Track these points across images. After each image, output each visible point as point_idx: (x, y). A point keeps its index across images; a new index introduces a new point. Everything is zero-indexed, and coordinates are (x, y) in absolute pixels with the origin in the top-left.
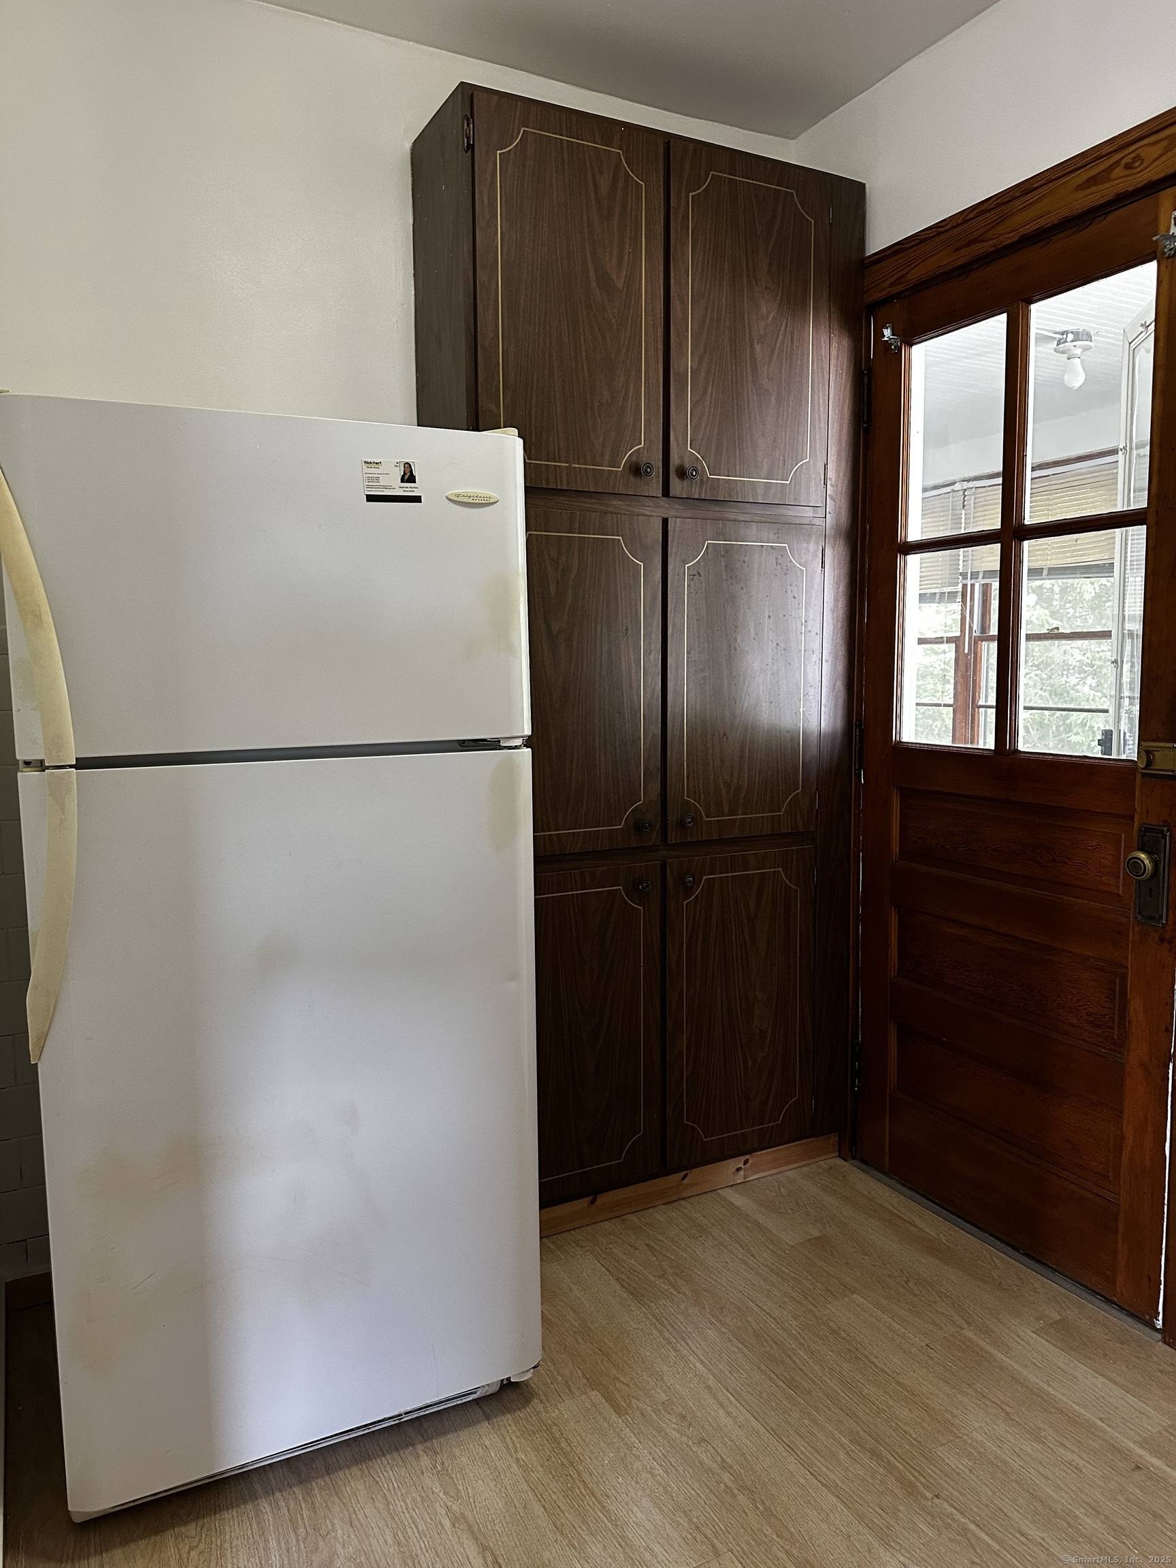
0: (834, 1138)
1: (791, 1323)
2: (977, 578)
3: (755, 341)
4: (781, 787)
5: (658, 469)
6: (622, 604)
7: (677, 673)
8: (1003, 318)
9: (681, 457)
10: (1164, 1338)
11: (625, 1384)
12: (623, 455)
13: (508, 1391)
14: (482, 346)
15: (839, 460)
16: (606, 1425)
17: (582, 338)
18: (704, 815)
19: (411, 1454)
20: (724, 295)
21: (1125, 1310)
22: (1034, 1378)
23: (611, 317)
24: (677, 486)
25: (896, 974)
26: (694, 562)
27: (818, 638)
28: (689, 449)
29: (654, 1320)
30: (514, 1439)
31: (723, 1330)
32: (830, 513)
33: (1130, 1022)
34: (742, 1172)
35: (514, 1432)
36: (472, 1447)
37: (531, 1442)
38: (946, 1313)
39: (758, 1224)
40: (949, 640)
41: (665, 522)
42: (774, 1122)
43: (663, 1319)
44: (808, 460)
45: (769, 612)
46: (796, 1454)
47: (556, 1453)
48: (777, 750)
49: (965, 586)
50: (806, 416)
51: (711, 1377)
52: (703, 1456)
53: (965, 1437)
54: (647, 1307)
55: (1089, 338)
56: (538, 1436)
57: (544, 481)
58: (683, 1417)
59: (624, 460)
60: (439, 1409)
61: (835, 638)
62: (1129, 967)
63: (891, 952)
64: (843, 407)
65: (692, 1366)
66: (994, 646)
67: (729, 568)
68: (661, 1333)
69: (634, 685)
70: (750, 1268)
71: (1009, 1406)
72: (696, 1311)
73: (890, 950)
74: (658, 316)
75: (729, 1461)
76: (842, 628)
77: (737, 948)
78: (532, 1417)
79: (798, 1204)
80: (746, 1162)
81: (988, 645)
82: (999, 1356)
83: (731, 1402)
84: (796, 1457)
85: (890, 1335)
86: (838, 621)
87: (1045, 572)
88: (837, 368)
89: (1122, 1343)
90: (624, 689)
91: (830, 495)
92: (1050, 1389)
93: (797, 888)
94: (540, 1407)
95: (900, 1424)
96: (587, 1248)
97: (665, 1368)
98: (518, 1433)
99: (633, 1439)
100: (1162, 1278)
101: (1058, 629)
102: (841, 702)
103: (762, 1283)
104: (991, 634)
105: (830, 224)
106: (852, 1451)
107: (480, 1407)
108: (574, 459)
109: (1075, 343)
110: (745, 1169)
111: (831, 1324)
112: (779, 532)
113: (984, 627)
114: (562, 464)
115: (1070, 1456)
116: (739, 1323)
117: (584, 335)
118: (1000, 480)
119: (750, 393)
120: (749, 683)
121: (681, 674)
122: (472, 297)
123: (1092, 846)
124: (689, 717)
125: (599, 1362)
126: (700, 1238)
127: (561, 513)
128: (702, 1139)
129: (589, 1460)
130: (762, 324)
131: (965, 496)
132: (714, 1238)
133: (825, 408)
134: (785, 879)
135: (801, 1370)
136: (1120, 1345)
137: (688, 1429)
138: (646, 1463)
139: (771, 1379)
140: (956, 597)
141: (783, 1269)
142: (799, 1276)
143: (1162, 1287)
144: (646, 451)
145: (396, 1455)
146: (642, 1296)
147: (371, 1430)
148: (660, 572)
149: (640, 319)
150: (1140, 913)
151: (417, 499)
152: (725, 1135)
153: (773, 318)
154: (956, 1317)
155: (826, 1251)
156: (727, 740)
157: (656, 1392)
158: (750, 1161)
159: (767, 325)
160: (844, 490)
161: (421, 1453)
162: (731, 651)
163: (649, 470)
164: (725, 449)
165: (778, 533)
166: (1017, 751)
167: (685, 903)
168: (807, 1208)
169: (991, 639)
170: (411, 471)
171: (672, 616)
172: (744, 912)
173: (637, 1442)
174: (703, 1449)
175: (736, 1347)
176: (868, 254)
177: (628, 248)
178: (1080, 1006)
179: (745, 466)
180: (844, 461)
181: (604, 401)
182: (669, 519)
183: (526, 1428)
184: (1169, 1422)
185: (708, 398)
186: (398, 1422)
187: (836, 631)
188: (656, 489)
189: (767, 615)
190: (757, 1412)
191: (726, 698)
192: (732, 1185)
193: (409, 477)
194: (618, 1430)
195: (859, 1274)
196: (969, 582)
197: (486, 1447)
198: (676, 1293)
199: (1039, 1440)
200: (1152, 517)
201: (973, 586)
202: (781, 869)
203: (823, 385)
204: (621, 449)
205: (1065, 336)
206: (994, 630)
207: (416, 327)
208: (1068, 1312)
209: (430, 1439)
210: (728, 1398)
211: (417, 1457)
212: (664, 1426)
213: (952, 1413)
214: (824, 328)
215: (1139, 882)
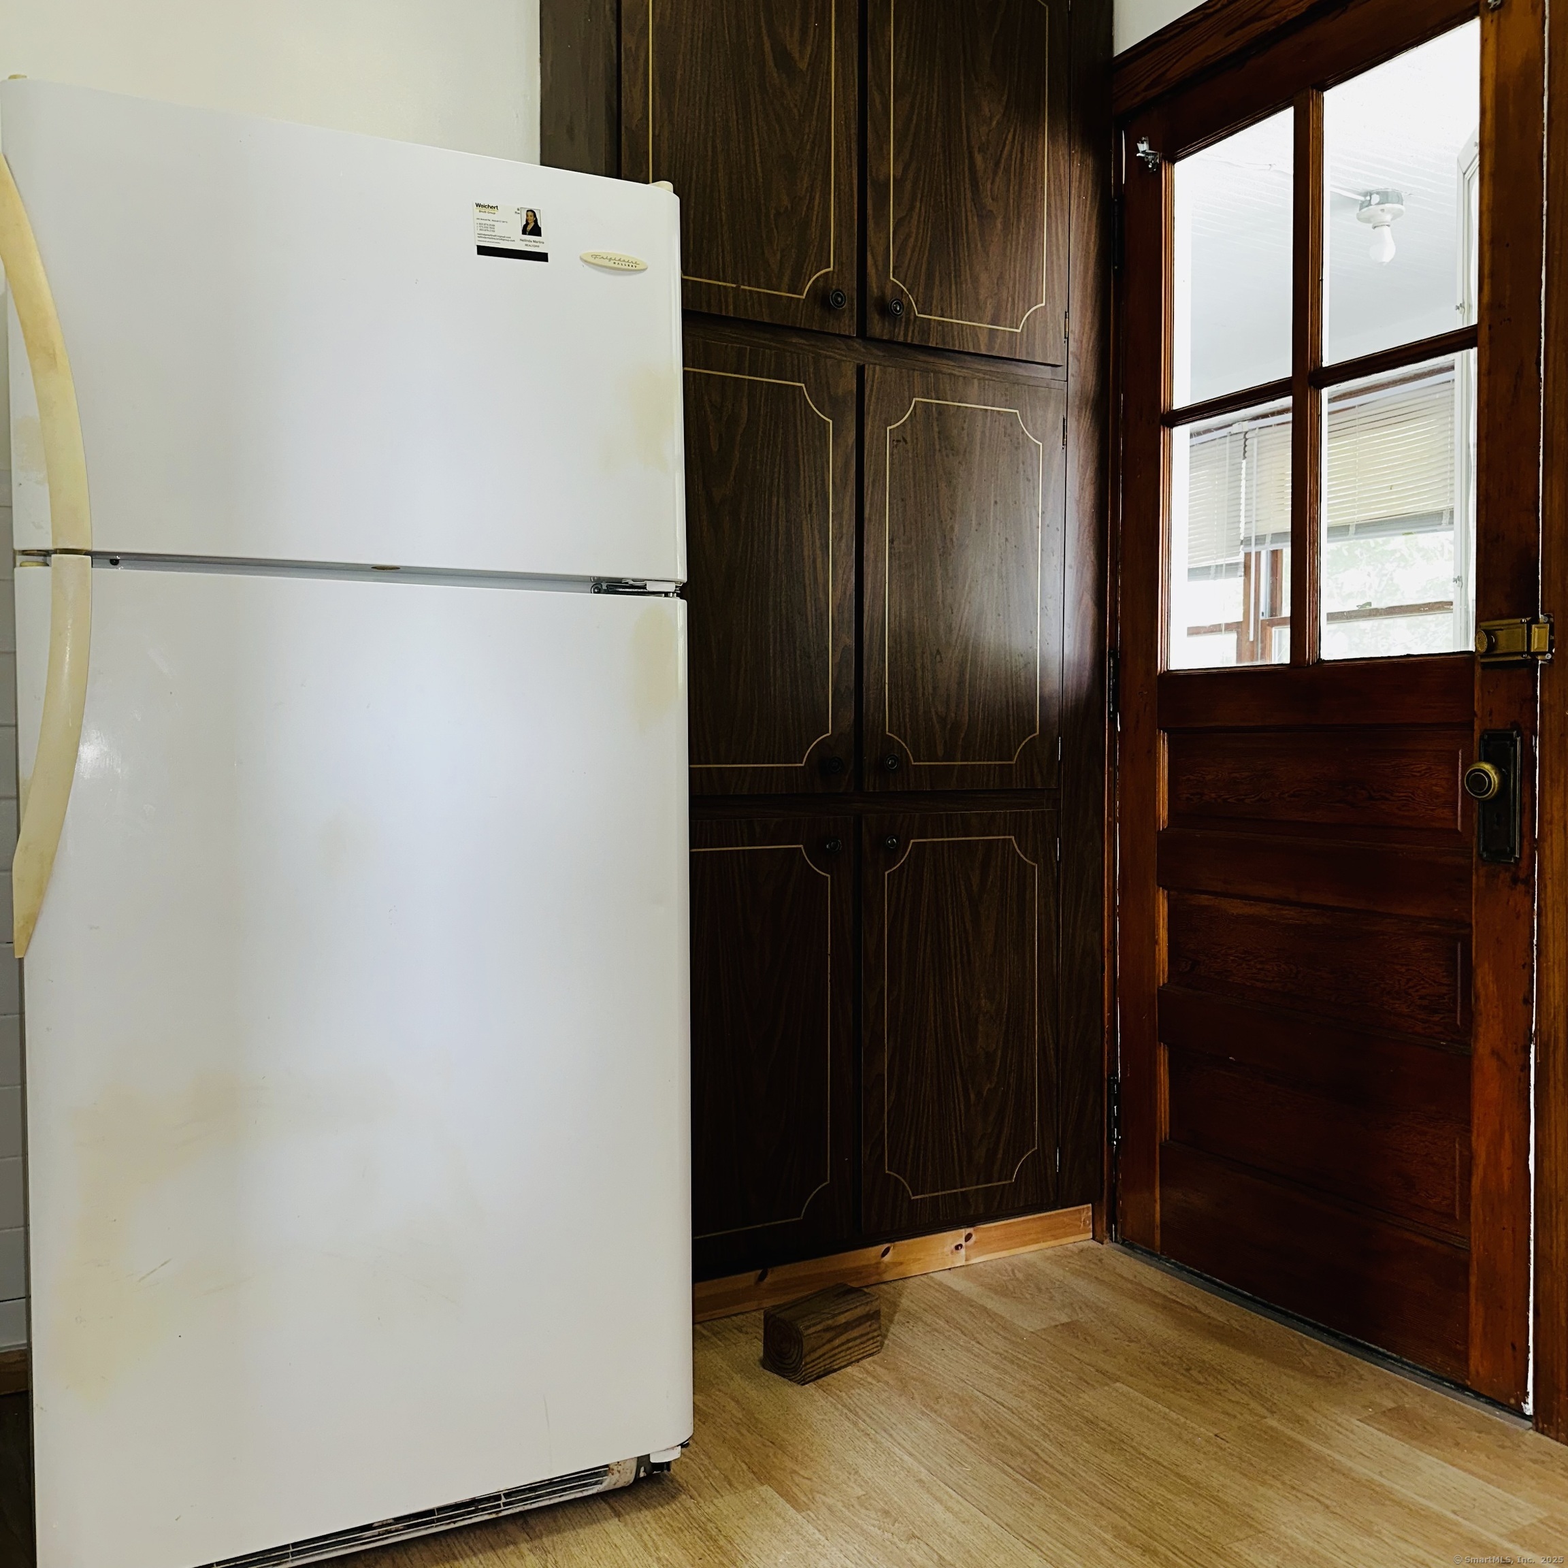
0: (1086, 1211)
1: (1031, 1413)
2: (1264, 543)
3: (976, 150)
4: (1012, 728)
5: (852, 300)
6: (804, 471)
7: (876, 567)
8: (1289, 114)
9: (882, 289)
10: (1536, 1424)
11: (807, 1478)
12: (807, 278)
13: (646, 1487)
14: (626, 127)
15: (1083, 307)
16: (781, 1521)
17: (755, 128)
18: (911, 758)
19: (513, 1553)
20: (936, 89)
21: (1483, 1396)
22: (1362, 1469)
23: (792, 105)
24: (877, 327)
25: (1166, 981)
26: (898, 424)
27: (1060, 534)
28: (892, 278)
29: (845, 1411)
30: (655, 1537)
31: (939, 1420)
32: (1073, 375)
33: (1477, 998)
34: (963, 1251)
35: (655, 1530)
36: (596, 1545)
37: (677, 1540)
38: (1242, 1401)
39: (985, 1309)
40: (1229, 627)
41: (860, 371)
42: (1006, 1180)
43: (858, 1410)
44: (1043, 304)
45: (995, 496)
46: (1041, 1551)
47: (711, 1551)
48: (1006, 679)
49: (1248, 555)
50: (1041, 249)
51: (922, 1469)
52: (914, 1554)
53: (1271, 1532)
54: (835, 1397)
55: (1400, 200)
56: (687, 1534)
57: (704, 304)
58: (886, 1513)
59: (808, 286)
60: (552, 1502)
61: (1081, 538)
62: (1474, 924)
63: (1159, 950)
64: (1088, 244)
65: (898, 1459)
66: (1286, 631)
67: (944, 435)
68: (855, 1424)
69: (821, 580)
70: (975, 1356)
71: (1328, 1498)
72: (903, 1402)
73: (1157, 949)
74: (852, 109)
75: (948, 1558)
76: (1090, 525)
77: (955, 939)
78: (678, 1514)
79: (1040, 1290)
80: (968, 1237)
81: (1280, 632)
82: (1315, 1446)
83: (951, 1497)
84: (1040, 1553)
85: (1166, 1426)
86: (1084, 514)
87: (1352, 529)
88: (1079, 192)
89: (1480, 1432)
90: (807, 582)
91: (1072, 353)
92: (1383, 1481)
93: (1034, 864)
94: (690, 1503)
95: (1181, 1518)
96: (754, 1335)
97: (860, 1460)
98: (660, 1531)
99: (818, 1535)
100: (1531, 1344)
101: (1370, 604)
102: (1089, 623)
103: (992, 1371)
104: (1283, 616)
105: (1069, 13)
106: (1117, 1547)
107: (609, 1504)
108: (743, 279)
109: (1381, 207)
110: (967, 1247)
111: (1086, 1414)
112: (1008, 393)
113: (1274, 609)
114: (728, 285)
115: (1412, 1551)
116: (961, 1414)
117: (757, 124)
118: (1289, 417)
119: (969, 214)
120: (970, 587)
121: (882, 569)
122: (615, 68)
123: (1419, 772)
124: (892, 626)
125: (770, 1454)
126: (907, 1324)
127: (726, 346)
128: (909, 1197)
129: (757, 1559)
130: (984, 129)
131: (1246, 440)
132: (925, 1323)
133: (1064, 241)
134: (1018, 851)
135: (1046, 1462)
136: (1477, 1434)
137: (893, 1525)
138: (834, 1561)
139: (1005, 1472)
140: (1237, 569)
141: (1020, 1356)
142: (1042, 1363)
143: (1531, 1356)
144: (835, 276)
145: (491, 1554)
146: (829, 1385)
147: (457, 1525)
148: (853, 434)
149: (827, 110)
150: (1484, 850)
151: (543, 257)
152: (940, 1193)
153: (998, 123)
154: (1253, 1405)
155: (1078, 1336)
156: (941, 661)
157: (848, 1486)
158: (973, 1236)
159: (990, 131)
160: (1090, 348)
161: (526, 1552)
162: (946, 544)
163: (839, 299)
164: (937, 283)
165: (1006, 395)
166: (1321, 662)
167: (886, 873)
168: (1050, 1293)
169: (1281, 622)
170: (536, 221)
171: (870, 492)
172: (963, 891)
173: (823, 1538)
174: (913, 1546)
175: (957, 1438)
176: (1115, 55)
177: (813, 20)
178: (1410, 988)
179: (964, 306)
180: (1089, 311)
181: (782, 210)
182: (867, 367)
183: (672, 1526)
184: (1546, 1514)
185: (915, 217)
186: (494, 1516)
187: (1082, 530)
188: (848, 326)
189: (992, 502)
190: (987, 1507)
191: (940, 604)
192: (950, 1269)
193: (532, 228)
194: (797, 1527)
195: (1122, 1361)
196: (1253, 551)
197: (616, 1546)
198: (874, 1382)
199: (1370, 1534)
200: (1484, 335)
201: (1258, 554)
202: (1013, 838)
203: (1062, 210)
204: (804, 271)
205: (1368, 198)
206: (1286, 611)
207: (541, 124)
208: (1406, 1399)
209: (540, 1537)
210: (947, 1492)
211: (522, 1557)
212: (860, 1522)
213: (1251, 1506)
214: (1062, 140)
215: (1483, 802)
